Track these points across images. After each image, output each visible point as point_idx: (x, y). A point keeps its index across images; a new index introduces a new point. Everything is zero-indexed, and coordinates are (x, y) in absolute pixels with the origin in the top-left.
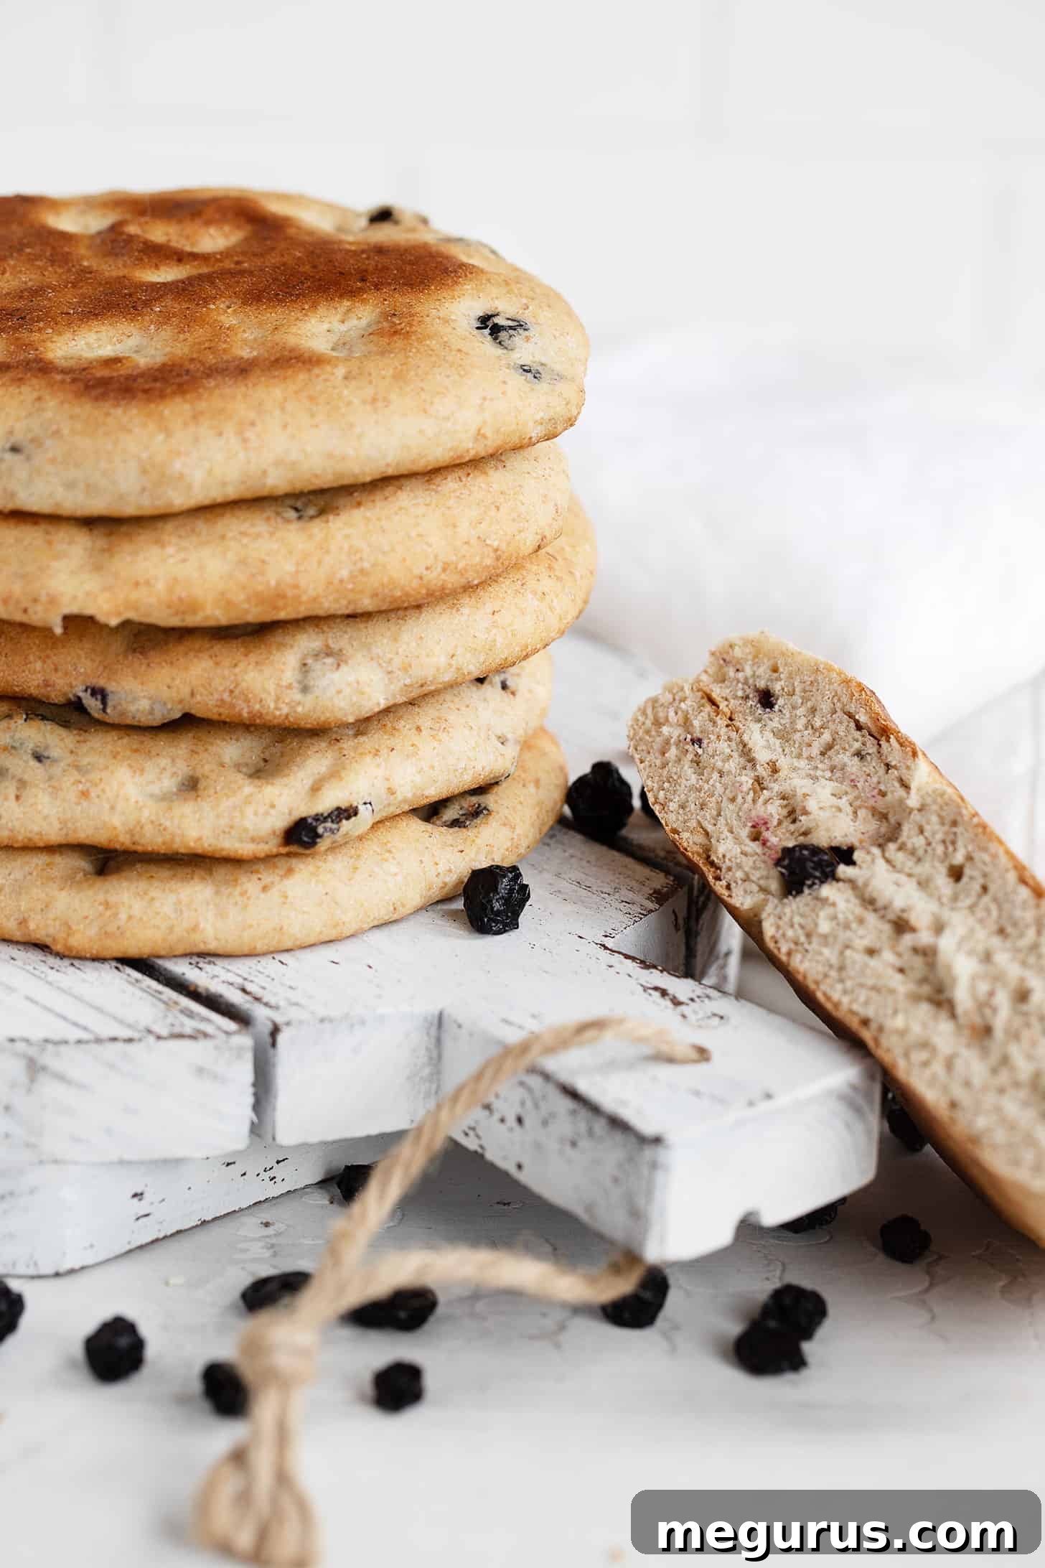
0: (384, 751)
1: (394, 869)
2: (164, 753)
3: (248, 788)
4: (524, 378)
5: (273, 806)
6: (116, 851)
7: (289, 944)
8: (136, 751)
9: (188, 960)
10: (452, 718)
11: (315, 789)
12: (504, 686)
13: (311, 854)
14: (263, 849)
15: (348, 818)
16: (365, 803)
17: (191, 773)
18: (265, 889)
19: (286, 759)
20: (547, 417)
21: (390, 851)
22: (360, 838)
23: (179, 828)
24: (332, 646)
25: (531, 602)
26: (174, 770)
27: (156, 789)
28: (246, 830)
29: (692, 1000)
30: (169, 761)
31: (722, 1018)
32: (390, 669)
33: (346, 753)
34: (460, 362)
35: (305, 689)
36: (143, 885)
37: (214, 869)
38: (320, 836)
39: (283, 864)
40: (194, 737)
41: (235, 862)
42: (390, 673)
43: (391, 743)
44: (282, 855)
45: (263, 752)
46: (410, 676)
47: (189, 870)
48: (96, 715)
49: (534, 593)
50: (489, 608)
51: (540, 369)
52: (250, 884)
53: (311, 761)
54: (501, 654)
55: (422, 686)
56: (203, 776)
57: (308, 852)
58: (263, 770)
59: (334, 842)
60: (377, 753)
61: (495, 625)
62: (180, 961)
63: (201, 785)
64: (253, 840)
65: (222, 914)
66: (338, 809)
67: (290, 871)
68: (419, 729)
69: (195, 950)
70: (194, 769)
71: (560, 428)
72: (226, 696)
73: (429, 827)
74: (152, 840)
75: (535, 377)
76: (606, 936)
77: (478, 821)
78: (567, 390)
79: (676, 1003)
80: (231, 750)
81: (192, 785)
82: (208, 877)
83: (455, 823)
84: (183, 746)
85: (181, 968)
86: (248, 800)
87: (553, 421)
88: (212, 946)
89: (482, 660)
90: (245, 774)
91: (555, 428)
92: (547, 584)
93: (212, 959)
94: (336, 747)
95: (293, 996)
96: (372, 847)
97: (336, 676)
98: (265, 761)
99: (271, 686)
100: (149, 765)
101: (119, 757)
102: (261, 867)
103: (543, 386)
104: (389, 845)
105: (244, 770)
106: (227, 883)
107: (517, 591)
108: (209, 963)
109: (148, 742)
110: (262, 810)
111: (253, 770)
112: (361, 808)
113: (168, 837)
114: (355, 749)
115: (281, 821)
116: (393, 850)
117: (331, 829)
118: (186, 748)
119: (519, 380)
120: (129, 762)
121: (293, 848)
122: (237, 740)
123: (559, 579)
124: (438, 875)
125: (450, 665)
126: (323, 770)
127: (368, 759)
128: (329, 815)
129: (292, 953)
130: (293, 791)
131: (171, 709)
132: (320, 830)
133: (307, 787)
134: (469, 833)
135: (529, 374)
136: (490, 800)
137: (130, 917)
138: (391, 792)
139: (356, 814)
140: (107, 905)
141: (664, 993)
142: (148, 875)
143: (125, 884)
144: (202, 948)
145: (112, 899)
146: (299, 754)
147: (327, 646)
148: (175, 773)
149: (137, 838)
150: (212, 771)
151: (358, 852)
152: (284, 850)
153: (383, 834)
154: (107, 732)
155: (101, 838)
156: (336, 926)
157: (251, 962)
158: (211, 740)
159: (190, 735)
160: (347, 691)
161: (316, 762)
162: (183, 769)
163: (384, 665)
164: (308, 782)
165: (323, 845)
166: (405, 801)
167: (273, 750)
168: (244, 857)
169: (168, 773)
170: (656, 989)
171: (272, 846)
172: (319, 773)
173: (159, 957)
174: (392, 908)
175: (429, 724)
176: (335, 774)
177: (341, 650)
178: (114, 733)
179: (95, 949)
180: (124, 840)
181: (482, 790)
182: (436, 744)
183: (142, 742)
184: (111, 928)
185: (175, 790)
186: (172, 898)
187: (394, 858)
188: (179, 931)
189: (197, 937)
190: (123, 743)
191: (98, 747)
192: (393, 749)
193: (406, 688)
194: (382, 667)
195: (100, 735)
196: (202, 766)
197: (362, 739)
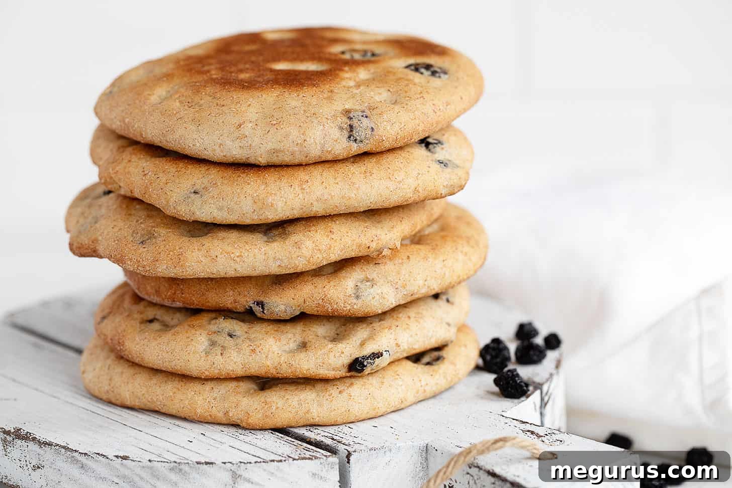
0: (394, 327)
1: (401, 383)
2: (290, 331)
3: (330, 346)
4: (439, 166)
5: (343, 353)
6: (268, 378)
7: (352, 419)
8: (277, 331)
9: (305, 428)
10: (424, 312)
11: (362, 344)
12: (448, 301)
13: (361, 376)
14: (339, 374)
15: (378, 358)
16: (386, 351)
17: (303, 340)
18: (340, 392)
19: (347, 333)
20: (450, 184)
21: (398, 375)
22: (383, 368)
23: (299, 365)
24: (369, 277)
25: (461, 257)
26: (295, 339)
27: (286, 348)
28: (330, 364)
29: (546, 435)
30: (292, 335)
31: (561, 441)
32: (396, 287)
33: (375, 328)
34: (409, 157)
35: (357, 297)
36: (282, 393)
37: (316, 385)
38: (366, 366)
39: (348, 381)
40: (303, 324)
41: (326, 381)
42: (397, 289)
43: (397, 323)
44: (347, 377)
45: (336, 331)
46: (406, 290)
47: (304, 386)
48: (259, 315)
49: (462, 252)
50: (441, 258)
51: (448, 162)
52: (333, 391)
53: (359, 332)
54: (448, 280)
55: (412, 295)
56: (309, 341)
57: (360, 375)
58: (336, 338)
59: (372, 370)
60: (390, 328)
61: (444, 265)
62: (302, 429)
63: (308, 345)
64: (334, 370)
65: (320, 405)
66: (373, 353)
67: (352, 384)
68: (409, 317)
69: (309, 423)
70: (304, 339)
71: (456, 190)
72: (320, 302)
73: (416, 365)
74: (286, 371)
75: (445, 166)
76: (503, 411)
77: (438, 362)
78: (460, 172)
79: (539, 436)
80: (321, 330)
81: (304, 346)
82: (313, 389)
83: (428, 364)
84: (299, 328)
85: (302, 431)
86: (330, 351)
87: (452, 187)
88: (317, 420)
89: (439, 283)
90: (329, 340)
91: (454, 190)
92: (466, 249)
93: (317, 427)
94: (370, 326)
95: (356, 440)
96: (390, 373)
97: (372, 290)
98: (337, 334)
99: (341, 296)
100: (283, 337)
101: (269, 334)
102: (338, 383)
103: (448, 170)
104: (398, 372)
105: (328, 338)
106: (322, 391)
107: (454, 251)
108: (315, 429)
109: (283, 327)
110: (338, 355)
111: (332, 339)
112: (384, 353)
113: (293, 369)
114: (380, 326)
115: (346, 360)
116: (400, 374)
117: (370, 363)
118: (300, 329)
119: (436, 167)
120: (274, 336)
121: (353, 373)
122: (324, 325)
123: (473, 247)
124: (422, 386)
125: (425, 285)
126: (365, 336)
127: (386, 330)
128: (369, 357)
129: (354, 423)
130: (351, 346)
131: (295, 309)
132: (365, 363)
133: (358, 344)
134: (435, 367)
135: (442, 164)
136: (444, 353)
137: (277, 408)
138: (398, 345)
139: (382, 356)
140: (266, 403)
141: (532, 433)
142: (285, 389)
143: (274, 393)
144: (312, 421)
145: (269, 400)
146: (354, 330)
147: (367, 278)
148: (295, 341)
149: (279, 370)
150: (313, 339)
151: (384, 376)
152: (348, 374)
153: (394, 367)
154: (262, 323)
155: (262, 372)
156: (374, 409)
157: (336, 428)
158: (311, 325)
159: (302, 323)
160: (377, 297)
161: (361, 333)
162: (299, 339)
163: (394, 285)
164: (358, 342)
165: (367, 370)
166: (404, 351)
167: (341, 329)
168: (330, 378)
169: (292, 341)
170: (529, 431)
171: (343, 372)
172: (363, 338)
173: (291, 427)
174: (400, 401)
175: (414, 315)
176: (371, 338)
177: (373, 279)
178: (265, 324)
179: (260, 424)
180: (273, 372)
181: (439, 349)
182: (417, 324)
183: (279, 327)
184: (269, 413)
185: (295, 348)
186: (296, 399)
187: (400, 378)
188: (301, 413)
189: (308, 416)
190: (270, 328)
191: (258, 330)
192: (397, 326)
193: (404, 296)
194: (393, 286)
195: (259, 325)
196: (308, 337)
197: (383, 322)
